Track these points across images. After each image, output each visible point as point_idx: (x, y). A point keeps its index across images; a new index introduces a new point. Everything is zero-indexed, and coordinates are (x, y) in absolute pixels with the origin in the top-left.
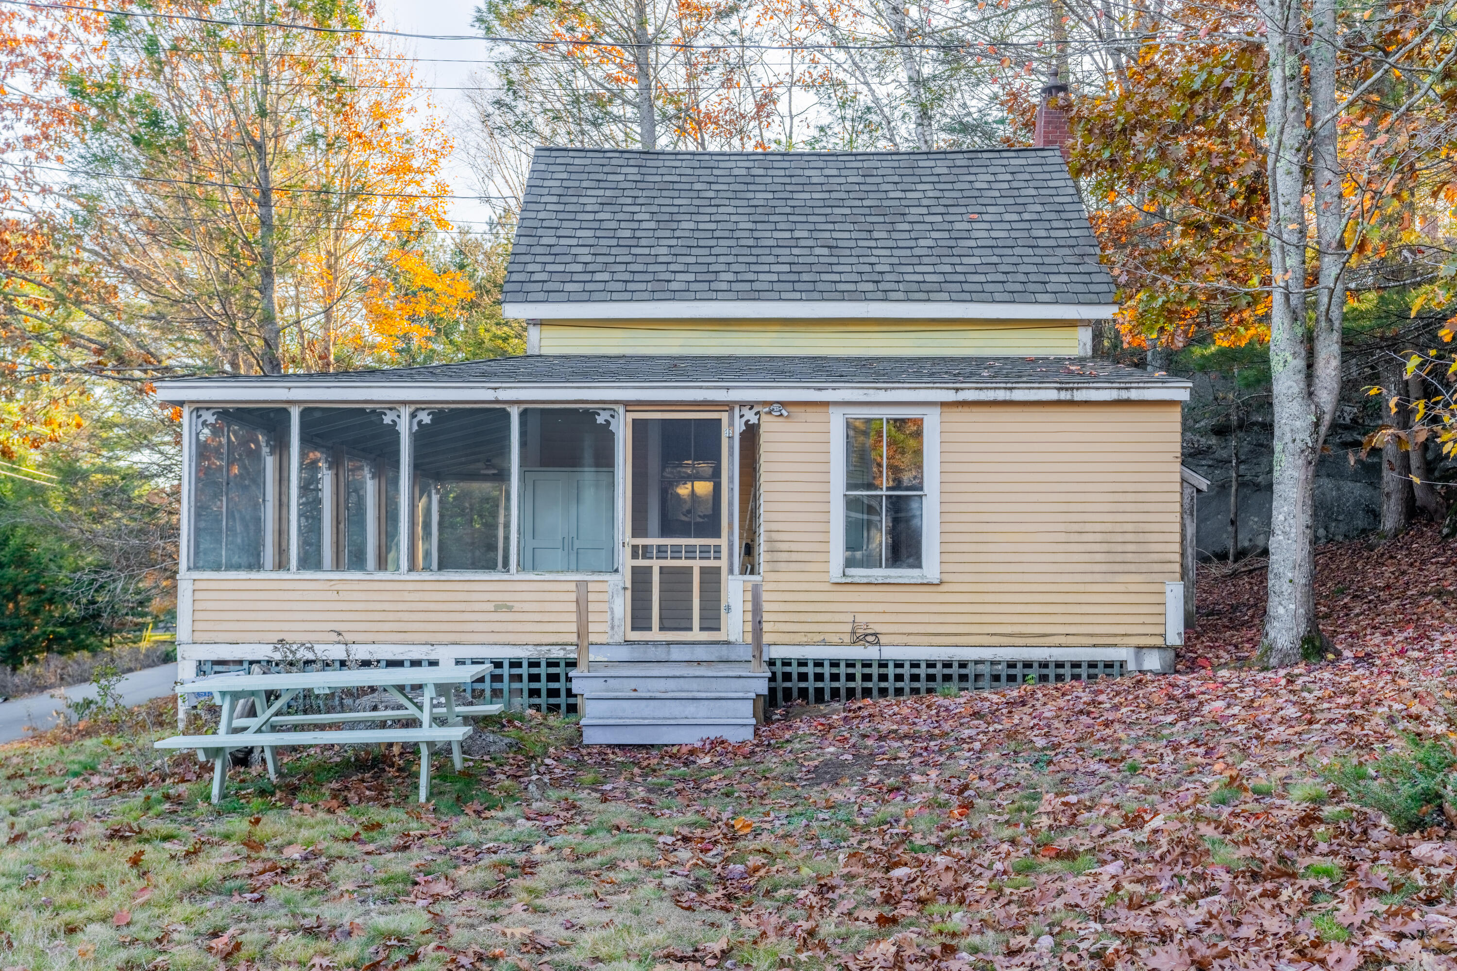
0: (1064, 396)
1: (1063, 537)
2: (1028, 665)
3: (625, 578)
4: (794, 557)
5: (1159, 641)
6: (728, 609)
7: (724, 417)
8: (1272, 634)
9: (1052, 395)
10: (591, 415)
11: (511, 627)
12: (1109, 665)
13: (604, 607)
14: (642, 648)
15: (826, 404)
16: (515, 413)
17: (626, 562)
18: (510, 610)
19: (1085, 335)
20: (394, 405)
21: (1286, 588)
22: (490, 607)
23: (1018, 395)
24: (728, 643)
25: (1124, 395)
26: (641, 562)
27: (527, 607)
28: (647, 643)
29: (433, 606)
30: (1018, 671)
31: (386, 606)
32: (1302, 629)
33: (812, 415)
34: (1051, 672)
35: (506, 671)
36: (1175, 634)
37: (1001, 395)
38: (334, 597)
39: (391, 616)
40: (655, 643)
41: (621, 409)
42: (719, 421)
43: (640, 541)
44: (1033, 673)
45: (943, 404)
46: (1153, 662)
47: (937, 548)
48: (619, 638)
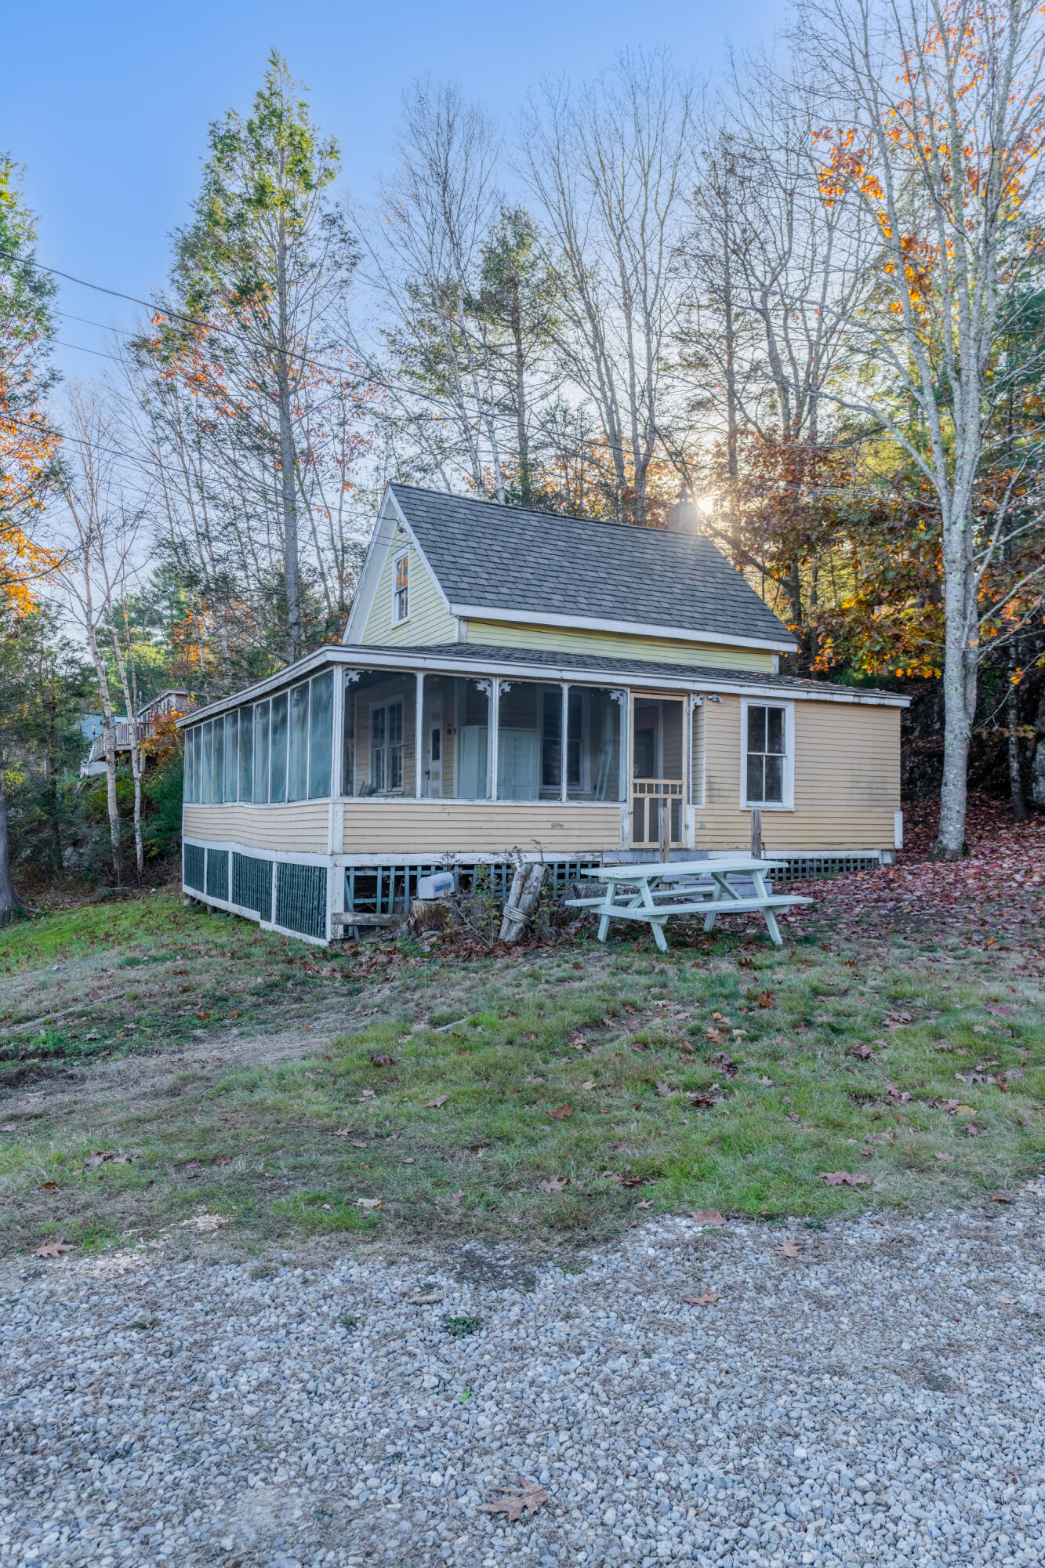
0: (856, 700)
1: (849, 785)
2: (834, 861)
3: (629, 807)
4: (722, 793)
5: (890, 847)
6: (687, 827)
7: (685, 700)
8: (945, 842)
9: (850, 699)
10: (607, 692)
11: (562, 840)
12: (870, 860)
13: (617, 825)
14: (638, 854)
15: (738, 696)
16: (565, 687)
17: (631, 795)
18: (561, 827)
19: (775, 660)
20: (488, 677)
21: (955, 815)
22: (549, 825)
23: (836, 698)
24: (687, 850)
25: (883, 702)
26: (639, 795)
27: (571, 825)
28: (642, 850)
29: (512, 825)
30: (829, 865)
31: (481, 825)
32: (961, 839)
33: (731, 702)
34: (844, 865)
35: (567, 870)
36: (898, 841)
37: (828, 697)
38: (446, 817)
39: (485, 832)
40: (647, 850)
41: (628, 690)
42: (681, 703)
43: (639, 781)
44: (837, 866)
45: (796, 700)
46: (888, 859)
47: (792, 789)
48: (627, 847)
